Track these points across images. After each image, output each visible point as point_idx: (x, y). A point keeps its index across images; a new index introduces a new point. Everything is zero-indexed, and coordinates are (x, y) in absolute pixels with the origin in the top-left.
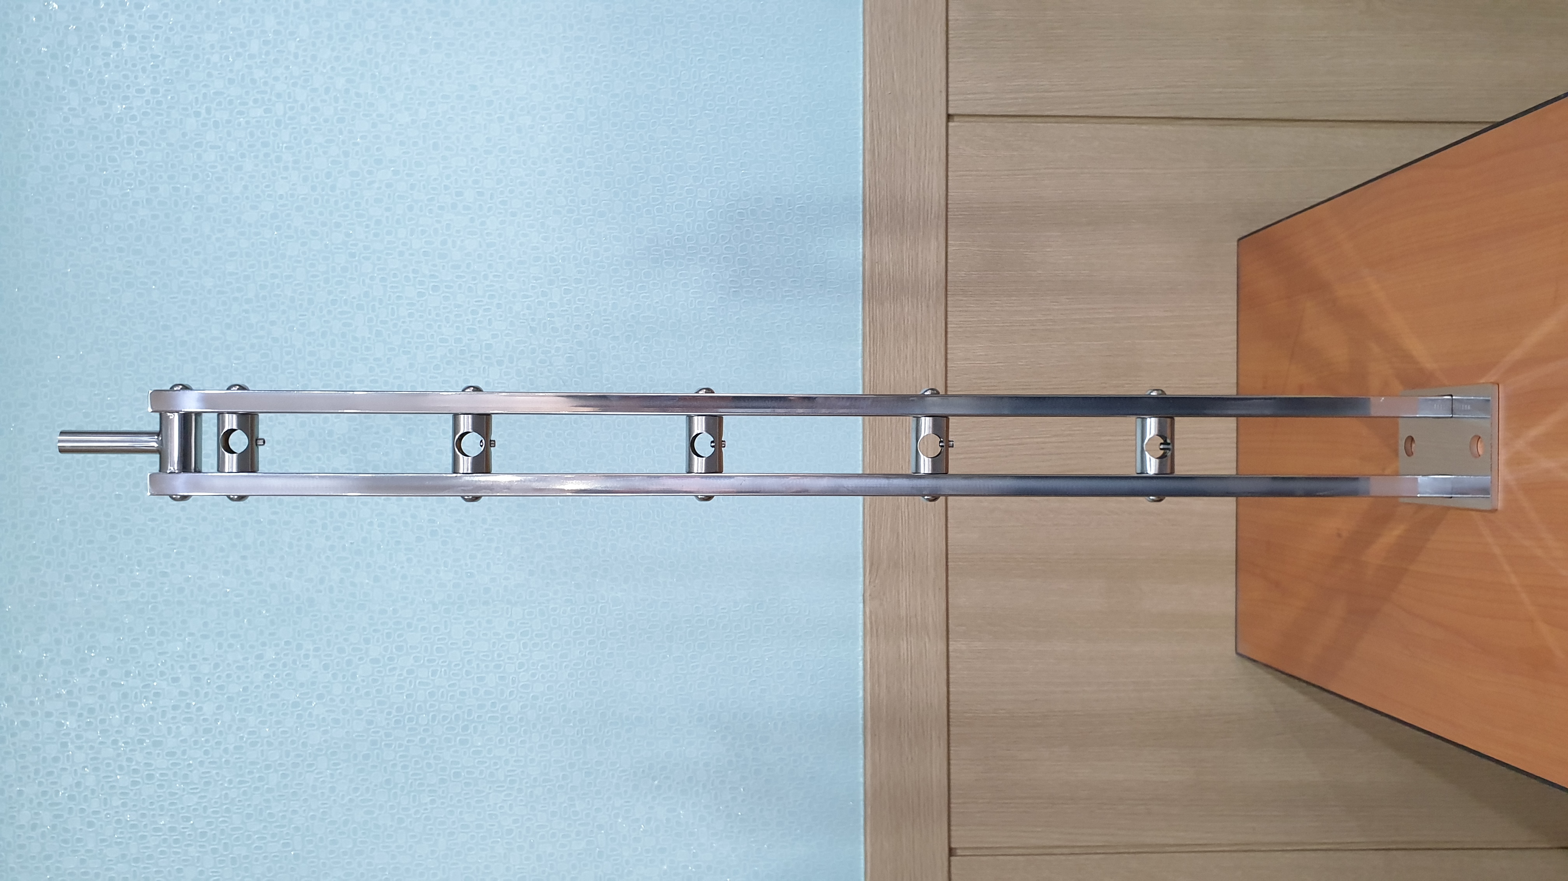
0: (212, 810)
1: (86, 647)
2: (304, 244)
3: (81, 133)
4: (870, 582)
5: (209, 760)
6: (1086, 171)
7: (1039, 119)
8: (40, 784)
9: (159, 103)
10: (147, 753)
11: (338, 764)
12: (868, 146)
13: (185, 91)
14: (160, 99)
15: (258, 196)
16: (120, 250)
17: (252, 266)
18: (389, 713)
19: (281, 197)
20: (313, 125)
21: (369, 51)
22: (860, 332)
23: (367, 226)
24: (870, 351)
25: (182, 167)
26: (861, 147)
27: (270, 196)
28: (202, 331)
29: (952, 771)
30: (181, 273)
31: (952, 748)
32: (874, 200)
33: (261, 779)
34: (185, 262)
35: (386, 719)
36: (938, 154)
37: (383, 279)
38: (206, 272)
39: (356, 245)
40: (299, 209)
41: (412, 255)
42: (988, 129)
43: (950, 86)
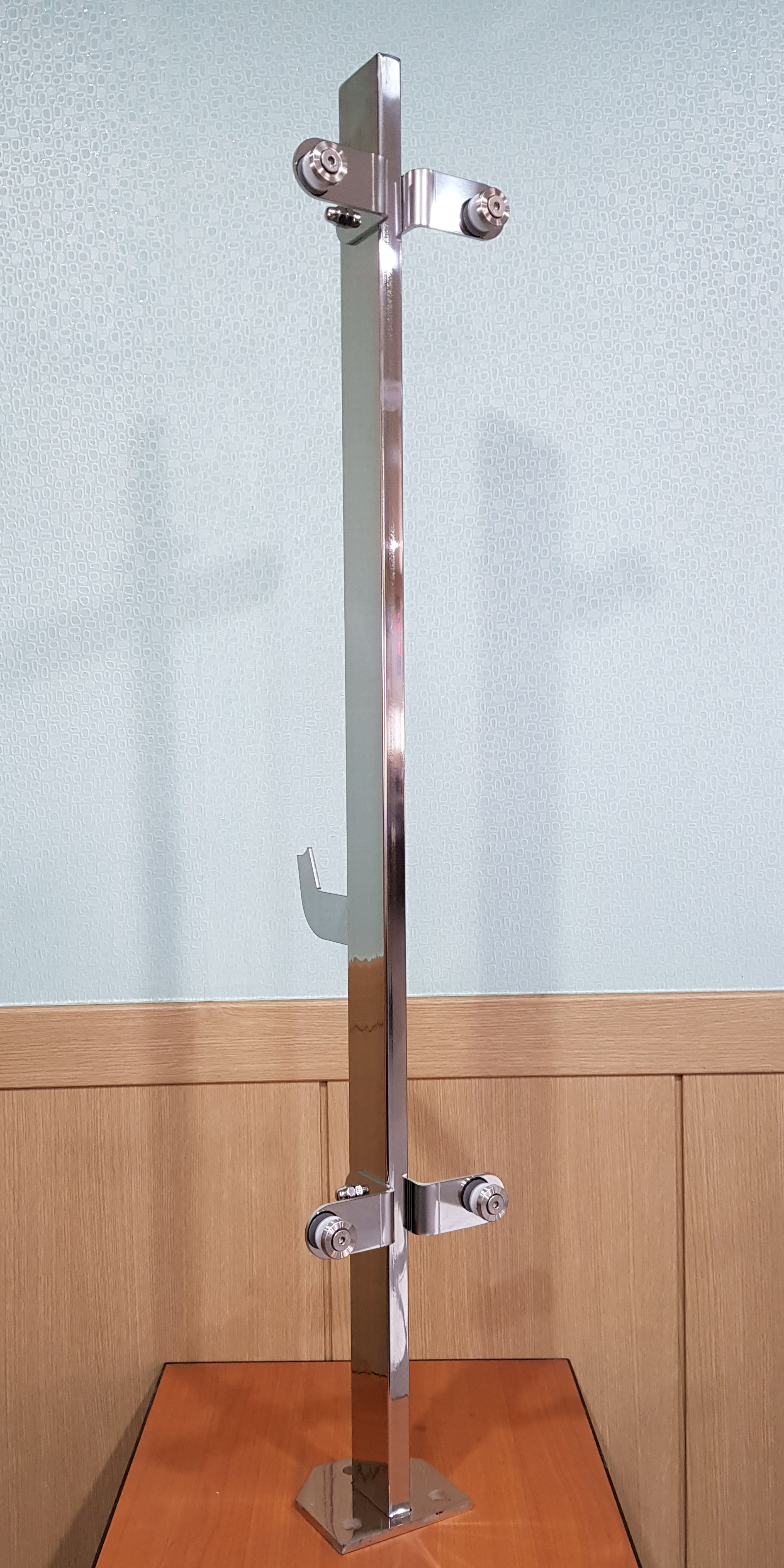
1: (146, 251)
5: (38, 371)
6: (630, 1210)
7: (680, 1164)
10: (44, 312)
13: (691, 333)
14: (683, 309)
15: (590, 406)
19: (590, 429)
21: (735, 512)
24: (452, 1003)
25: (617, 331)
26: (649, 991)
31: (65, 1090)
32: (597, 1005)
34: (524, 337)
36: (643, 1066)
39: (543, 504)
42: (669, 1114)
43: (711, 1077)
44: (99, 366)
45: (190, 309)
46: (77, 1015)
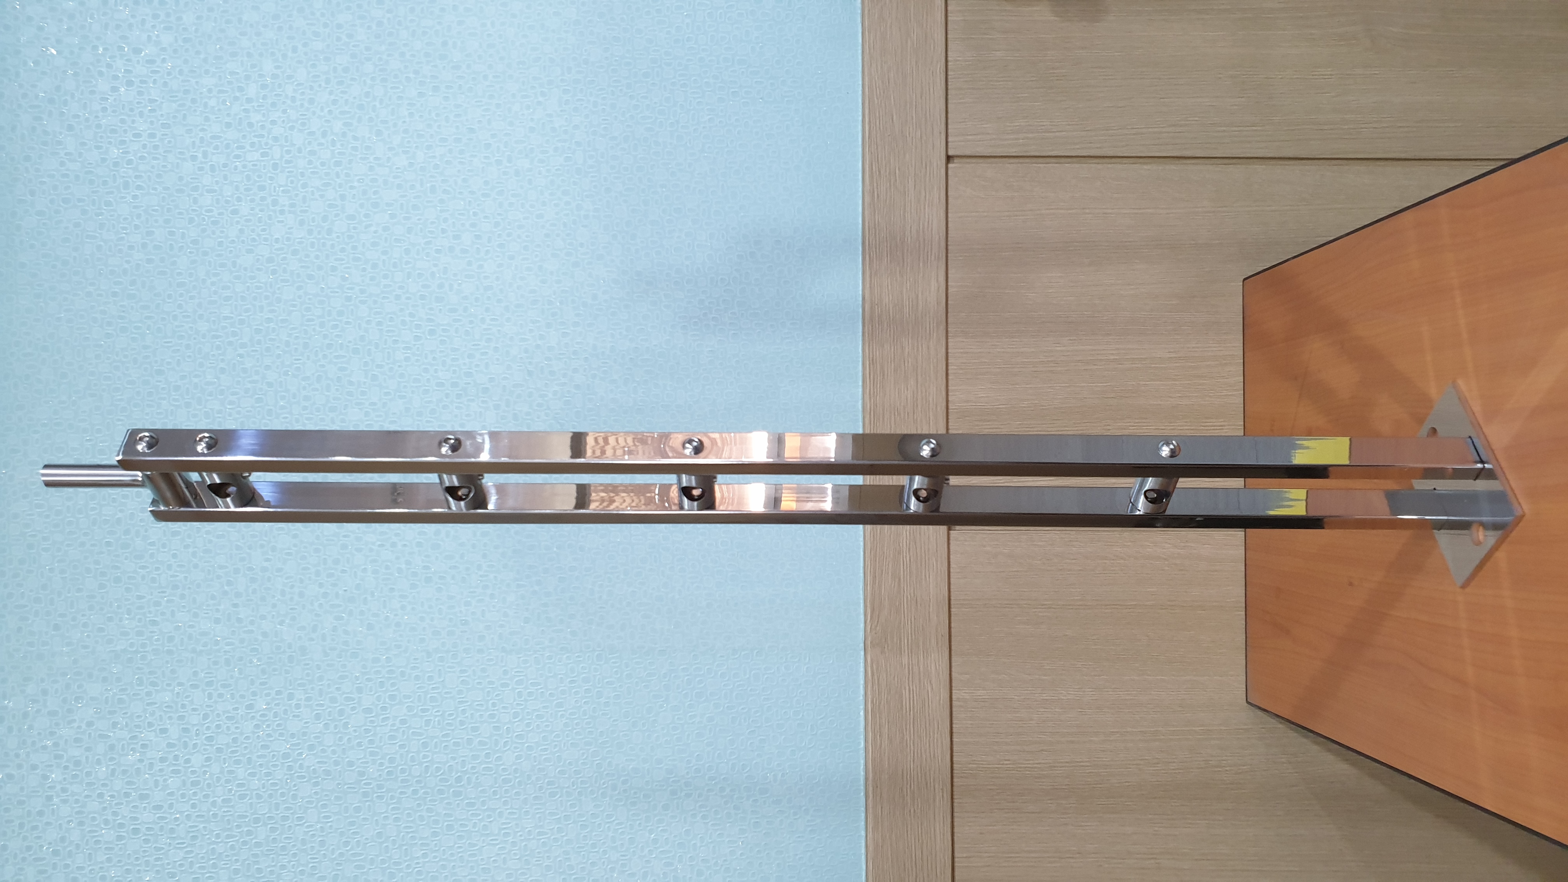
0: (198, 865)
1: (74, 697)
2: (299, 288)
3: (77, 177)
4: (871, 628)
5: (196, 814)
6: (1087, 211)
7: (1040, 160)
8: (25, 838)
9: (156, 147)
10: (133, 807)
11: (329, 817)
12: (868, 187)
13: (183, 135)
14: (157, 143)
15: (254, 240)
16: (115, 294)
17: (247, 311)
18: (381, 764)
19: (277, 240)
20: (311, 168)
21: (367, 94)
22: (860, 374)
23: (364, 270)
24: (870, 392)
25: (178, 211)
26: (860, 189)
27: (266, 240)
28: (196, 376)
29: (955, 824)
30: (175, 317)
31: (955, 801)
32: (874, 242)
33: (249, 833)
34: (180, 306)
35: (378, 770)
36: (938, 195)
37: (379, 323)
38: (201, 317)
39: (351, 289)
40: (295, 252)
41: (408, 298)
42: (988, 170)
43: (950, 127)
44: (194, 748)
45: (137, 652)
46: (875, 787)
